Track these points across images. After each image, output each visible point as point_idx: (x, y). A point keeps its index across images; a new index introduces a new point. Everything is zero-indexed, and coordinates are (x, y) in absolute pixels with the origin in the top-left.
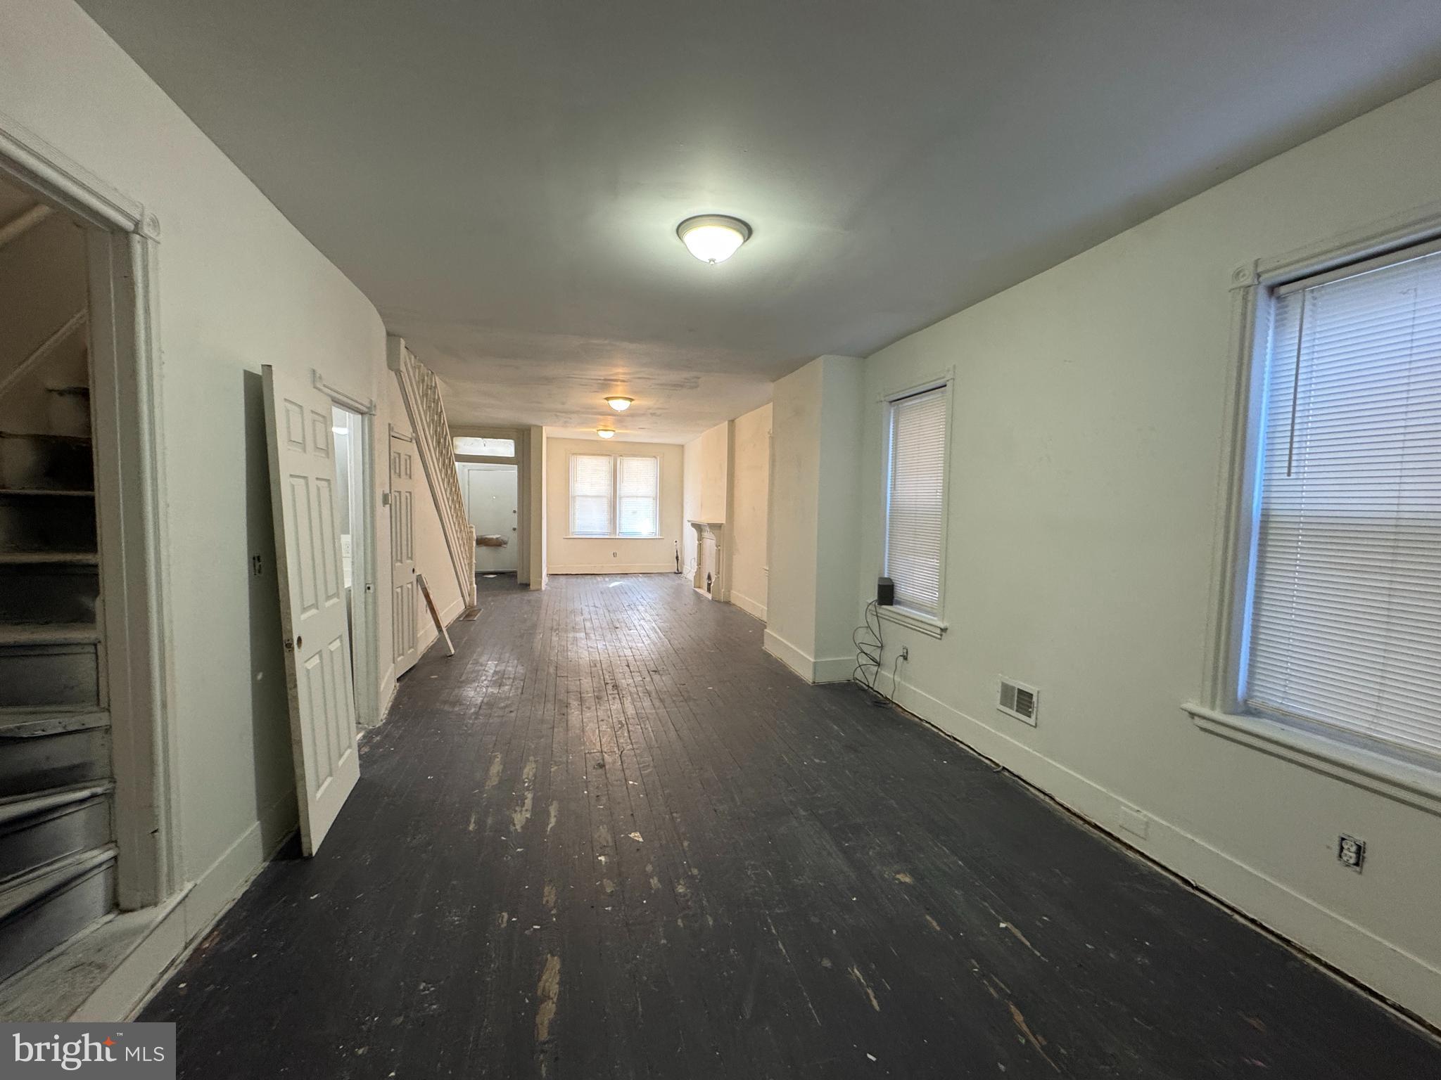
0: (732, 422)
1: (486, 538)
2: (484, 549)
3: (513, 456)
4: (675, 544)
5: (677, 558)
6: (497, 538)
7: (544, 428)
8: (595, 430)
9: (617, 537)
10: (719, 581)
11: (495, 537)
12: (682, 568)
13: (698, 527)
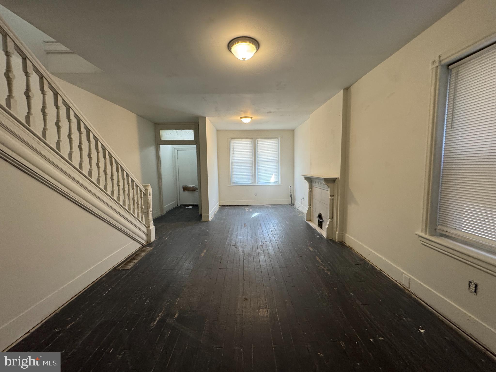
0: (347, 90)
1: (188, 187)
2: (186, 193)
3: (193, 139)
4: (290, 188)
5: (291, 196)
6: (193, 187)
7: (207, 119)
8: (238, 118)
9: (257, 185)
10: (333, 223)
11: (192, 186)
12: (294, 202)
13: (310, 180)
